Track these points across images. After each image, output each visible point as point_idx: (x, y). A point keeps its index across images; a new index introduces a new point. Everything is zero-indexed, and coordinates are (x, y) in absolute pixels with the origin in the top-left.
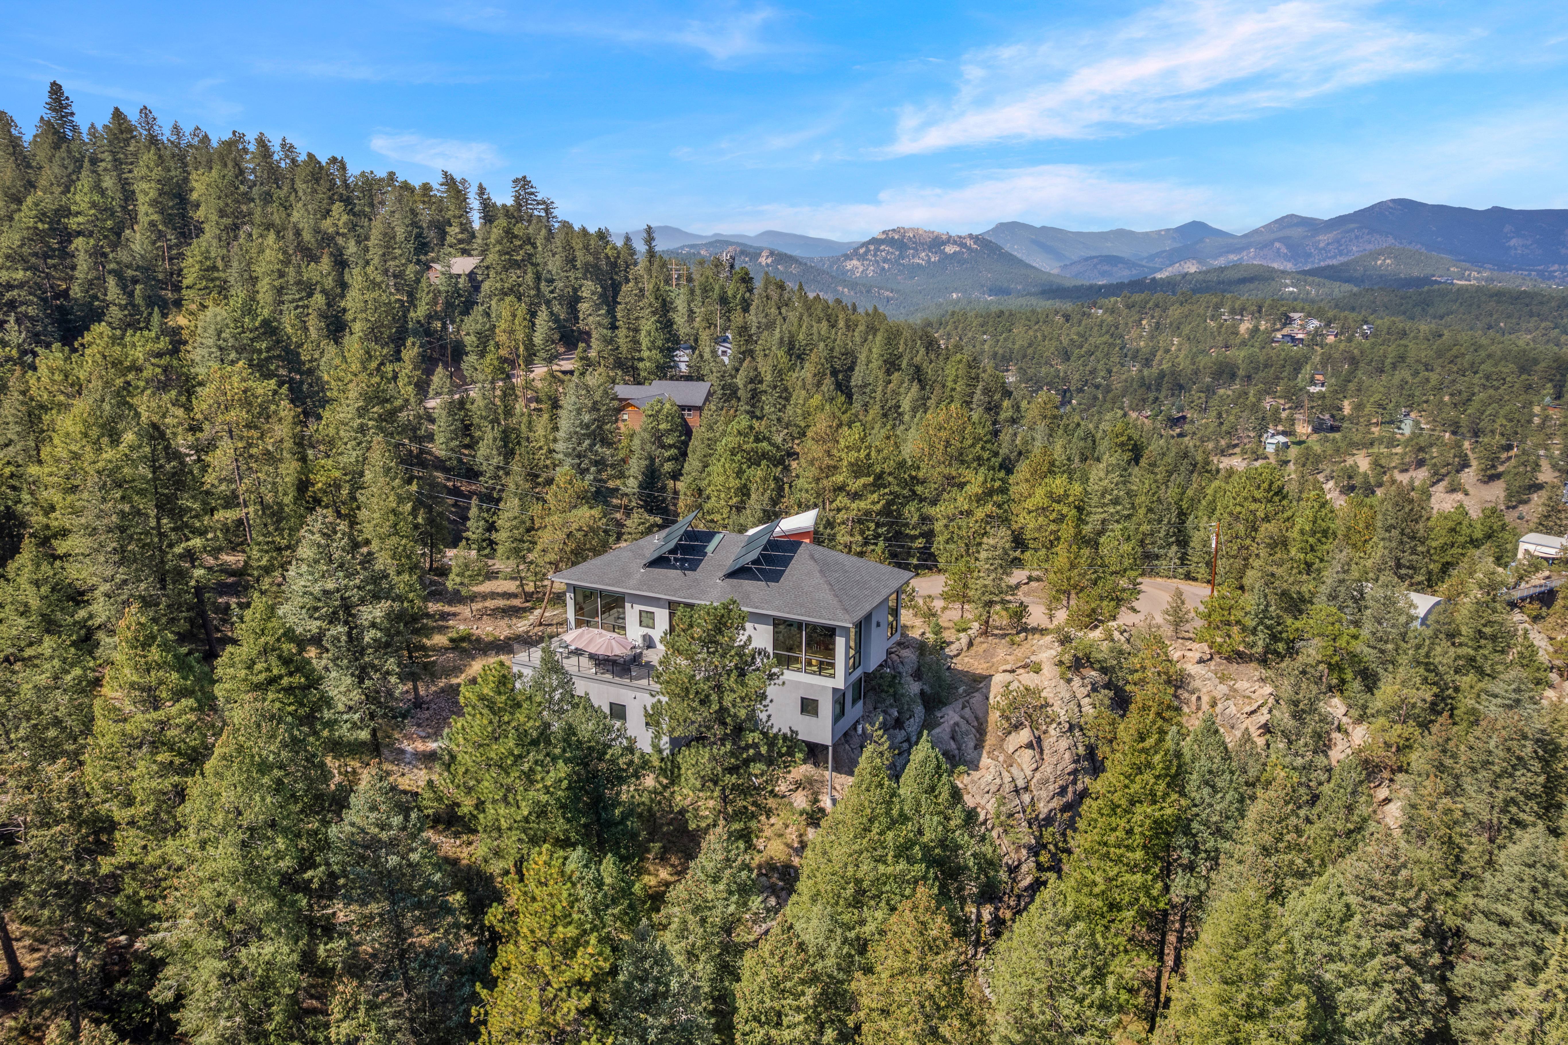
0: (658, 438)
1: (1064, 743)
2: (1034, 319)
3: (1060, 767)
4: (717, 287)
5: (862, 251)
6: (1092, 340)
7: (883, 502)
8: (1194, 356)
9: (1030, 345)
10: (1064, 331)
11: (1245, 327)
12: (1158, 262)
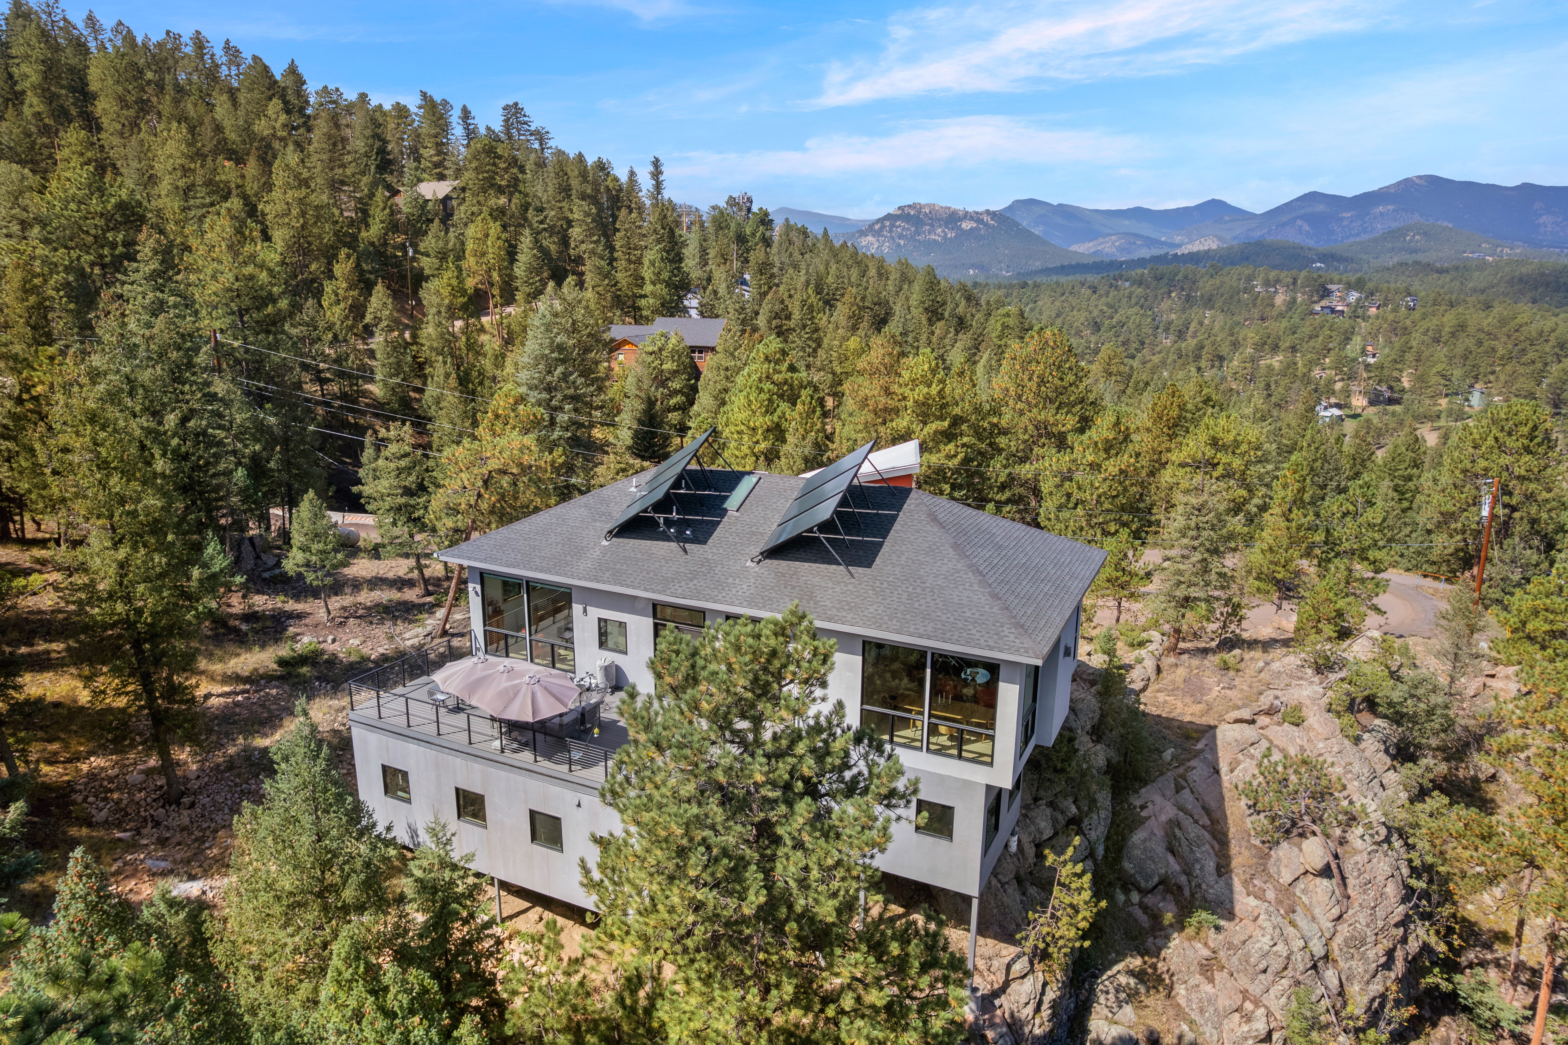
0: (661, 380)
1: (1382, 866)
2: (1059, 290)
3: (1380, 913)
4: (733, 225)
5: (877, 227)
6: (1121, 311)
7: (961, 456)
8: (1231, 328)
9: (1058, 316)
10: (1093, 302)
11: (1280, 299)
12: (1178, 239)
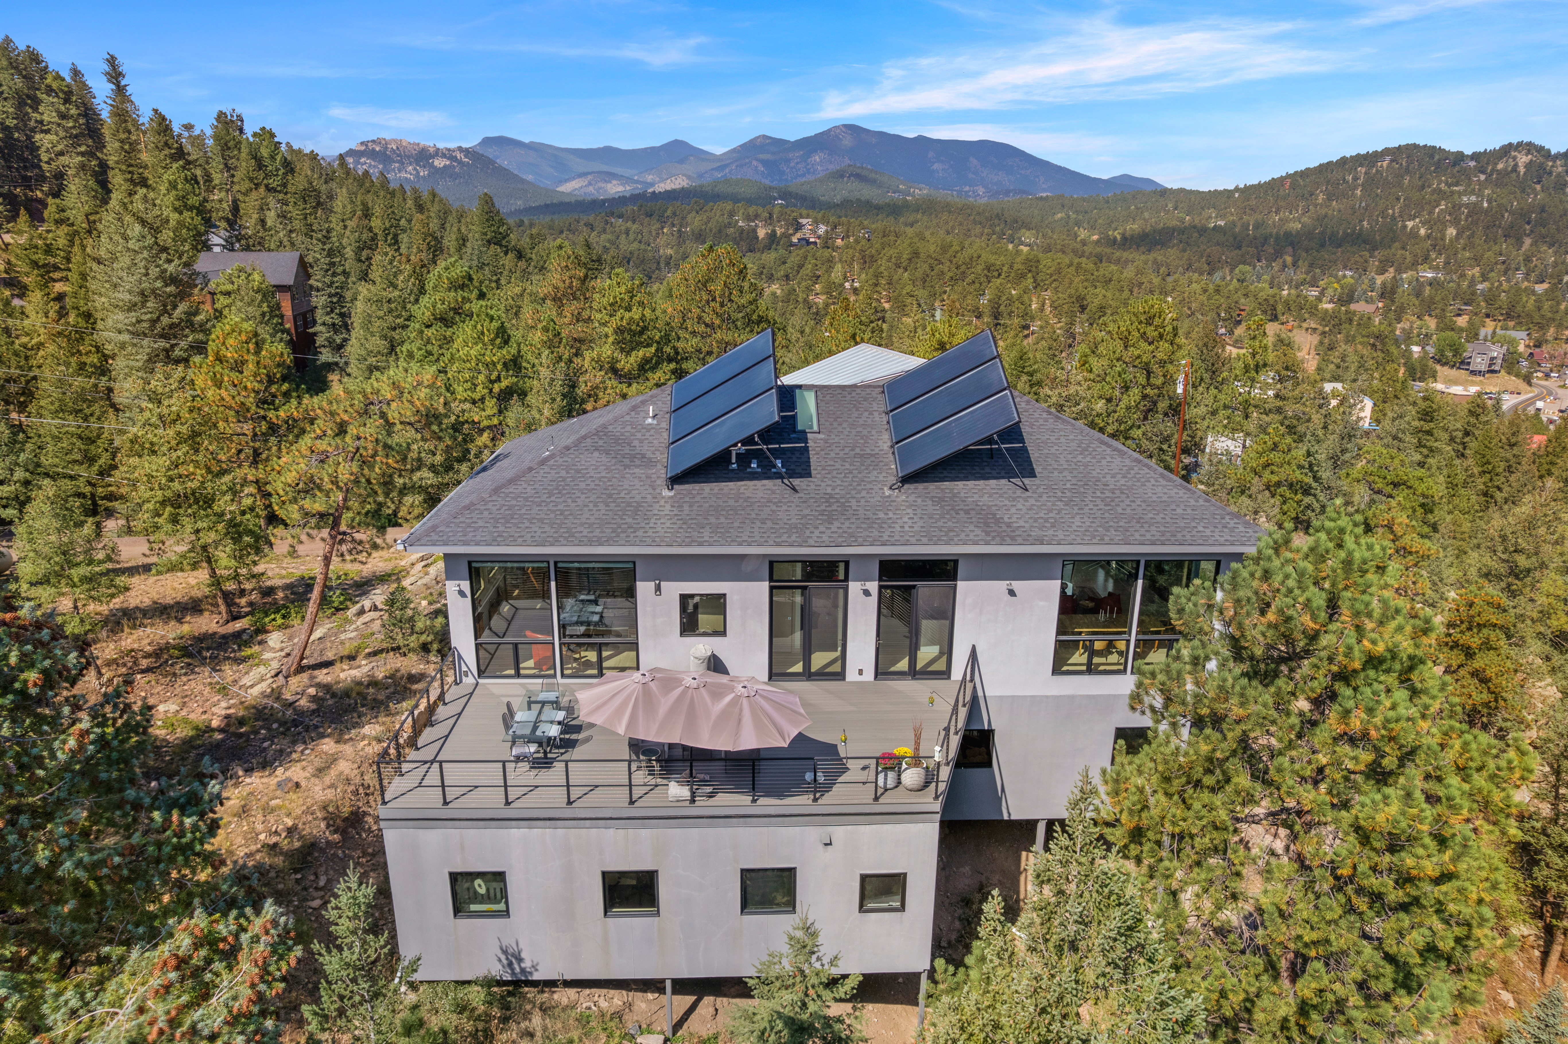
11: (762, 232)
12: (649, 178)
